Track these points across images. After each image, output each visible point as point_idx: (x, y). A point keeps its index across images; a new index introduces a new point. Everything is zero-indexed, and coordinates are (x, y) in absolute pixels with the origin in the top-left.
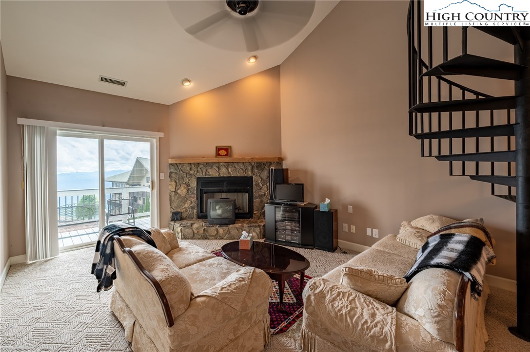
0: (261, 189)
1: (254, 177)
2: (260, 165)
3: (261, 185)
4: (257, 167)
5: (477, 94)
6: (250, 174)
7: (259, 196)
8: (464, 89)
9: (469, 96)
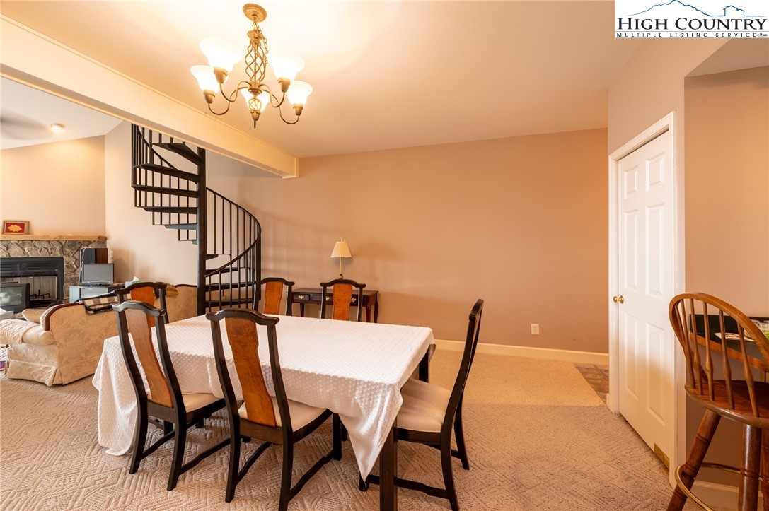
0: (75, 270)
1: (64, 257)
2: (74, 244)
3: (75, 267)
4: (69, 246)
5: (169, 164)
6: (58, 254)
7: (71, 279)
8: (162, 159)
9: (165, 165)
